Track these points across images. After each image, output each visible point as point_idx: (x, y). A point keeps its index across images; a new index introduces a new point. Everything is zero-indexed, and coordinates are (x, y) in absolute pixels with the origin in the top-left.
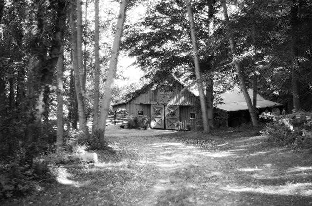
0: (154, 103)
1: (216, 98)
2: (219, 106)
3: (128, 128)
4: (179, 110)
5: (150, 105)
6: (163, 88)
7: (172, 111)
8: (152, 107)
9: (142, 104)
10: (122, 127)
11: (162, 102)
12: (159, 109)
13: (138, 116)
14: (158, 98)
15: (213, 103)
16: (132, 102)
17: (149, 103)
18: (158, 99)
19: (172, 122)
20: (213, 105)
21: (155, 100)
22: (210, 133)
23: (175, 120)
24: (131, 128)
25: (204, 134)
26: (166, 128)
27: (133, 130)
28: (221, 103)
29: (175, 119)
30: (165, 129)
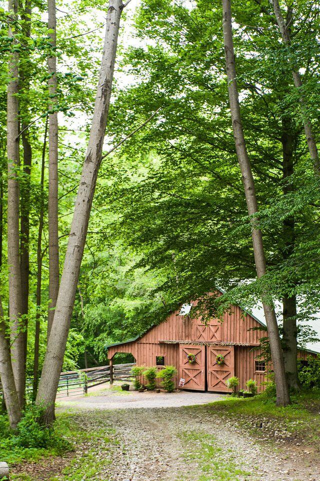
0: (186, 341)
1: (304, 329)
2: (310, 346)
3: (136, 390)
4: (232, 353)
5: (178, 345)
6: (198, 312)
7: (219, 355)
8: (181, 350)
9: (162, 344)
10: (126, 388)
11: (201, 340)
12: (195, 352)
13: (154, 367)
14: (193, 331)
15: (298, 340)
16: (144, 340)
17: (175, 341)
18: (193, 333)
19: (221, 377)
20: (297, 343)
21: (187, 336)
22: (290, 403)
23: (226, 375)
24: (142, 391)
25: (277, 405)
26: (209, 390)
27: (146, 395)
28: (312, 340)
29: (226, 372)
30: (206, 391)
